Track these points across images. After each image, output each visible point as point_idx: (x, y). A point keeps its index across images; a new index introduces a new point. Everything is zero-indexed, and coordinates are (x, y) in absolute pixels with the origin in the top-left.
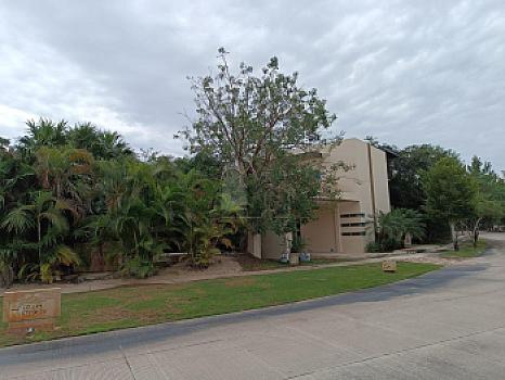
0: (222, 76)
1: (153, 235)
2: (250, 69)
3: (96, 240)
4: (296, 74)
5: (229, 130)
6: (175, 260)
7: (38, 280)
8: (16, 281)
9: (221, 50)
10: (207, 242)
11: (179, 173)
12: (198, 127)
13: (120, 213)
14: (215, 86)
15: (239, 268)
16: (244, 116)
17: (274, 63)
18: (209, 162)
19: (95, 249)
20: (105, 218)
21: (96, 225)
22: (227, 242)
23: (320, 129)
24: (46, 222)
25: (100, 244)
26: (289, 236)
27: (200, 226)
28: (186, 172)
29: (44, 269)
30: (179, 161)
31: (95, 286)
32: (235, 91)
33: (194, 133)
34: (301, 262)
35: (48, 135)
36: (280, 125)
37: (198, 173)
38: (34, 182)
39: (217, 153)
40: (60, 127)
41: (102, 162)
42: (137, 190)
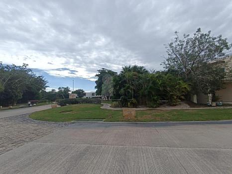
0: (176, 41)
1: (157, 95)
2: (188, 35)
3: (141, 96)
4: (209, 32)
5: (180, 59)
6: (164, 103)
7: (128, 107)
8: (123, 107)
9: (176, 32)
10: (175, 97)
11: (164, 76)
12: (168, 60)
13: (147, 89)
14: (174, 45)
15: (188, 106)
16: (186, 53)
17: (199, 30)
18: (173, 71)
19: (141, 99)
20: (142, 90)
21: (140, 92)
22: (183, 97)
23: (225, 51)
24: (128, 92)
25: (141, 98)
26: (210, 95)
27: (172, 92)
28: (166, 75)
29: (129, 104)
30: (163, 72)
31: (142, 109)
32: (182, 45)
33: (167, 62)
34: (217, 105)
35: (127, 70)
36: (203, 53)
37: (170, 75)
38: (125, 82)
39: (176, 68)
40: (129, 67)
41: (140, 75)
42: (151, 82)
